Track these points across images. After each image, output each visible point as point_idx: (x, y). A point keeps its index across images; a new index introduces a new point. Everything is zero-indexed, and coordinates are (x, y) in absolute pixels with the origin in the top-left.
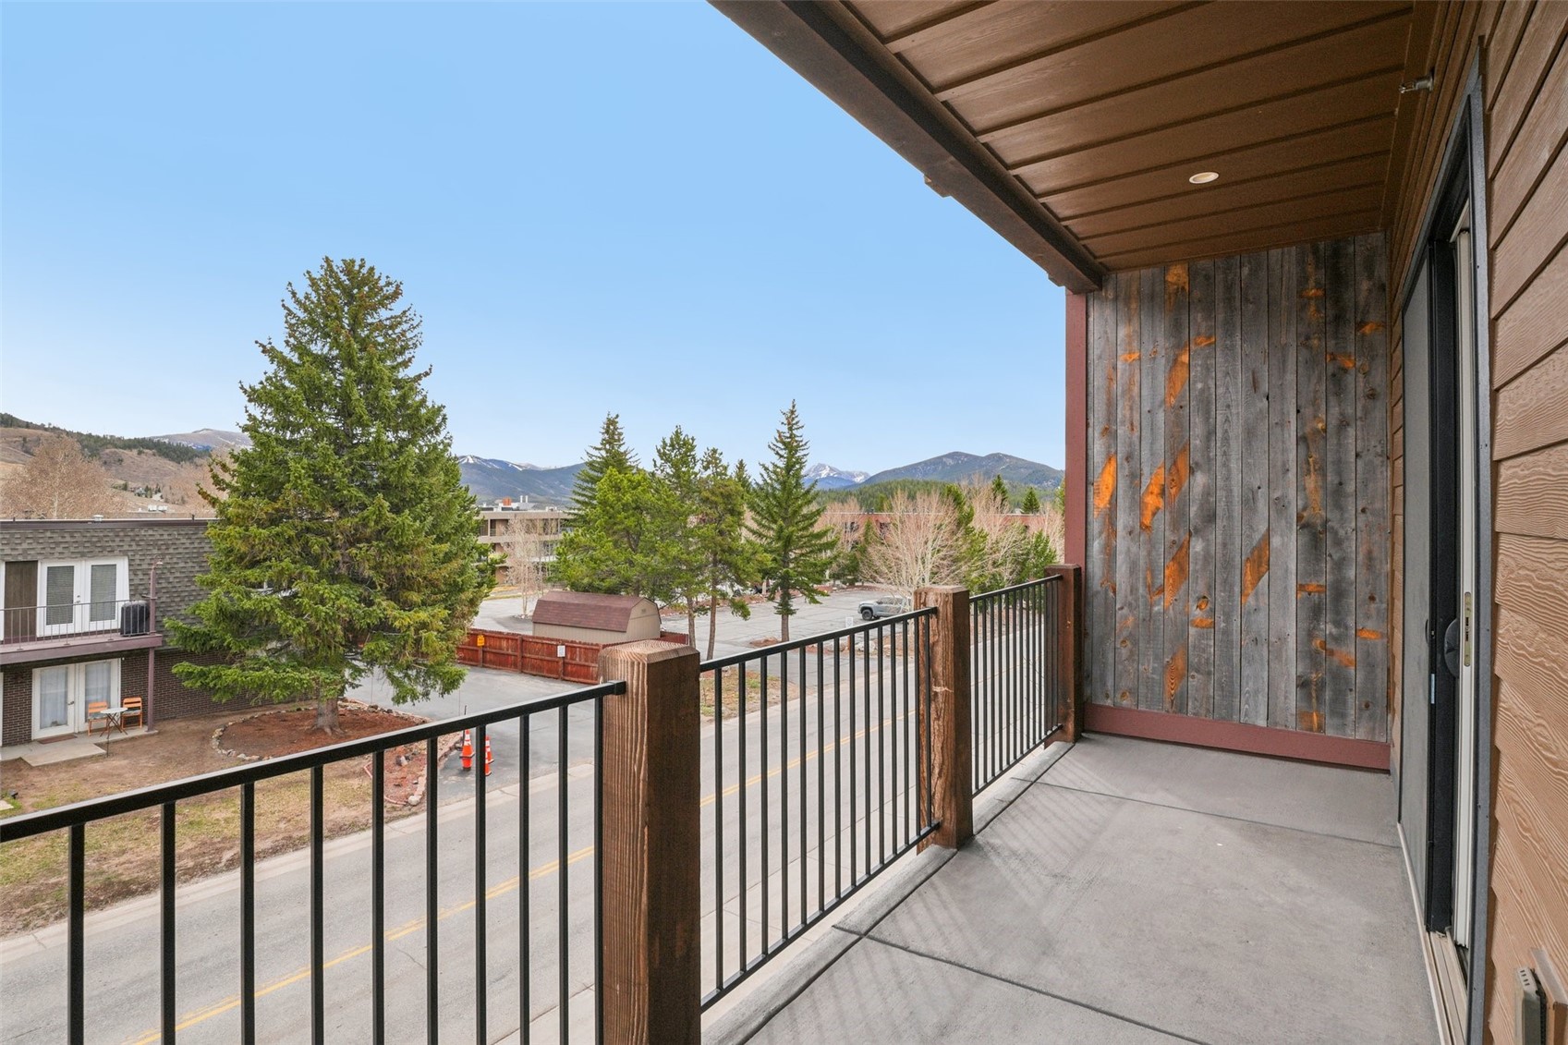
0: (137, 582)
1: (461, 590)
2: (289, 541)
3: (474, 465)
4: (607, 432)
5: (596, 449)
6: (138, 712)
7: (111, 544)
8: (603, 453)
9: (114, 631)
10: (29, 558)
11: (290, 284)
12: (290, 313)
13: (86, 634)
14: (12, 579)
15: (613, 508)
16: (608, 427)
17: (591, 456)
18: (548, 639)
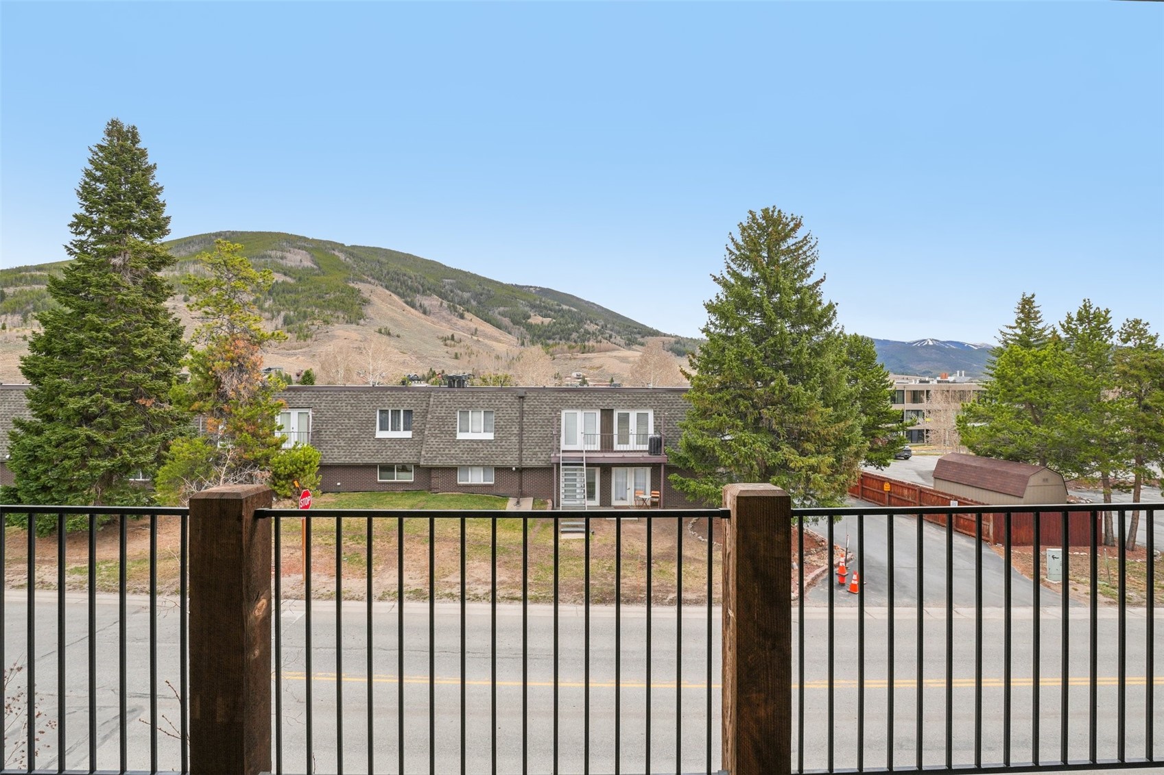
0: (657, 424)
1: (849, 445)
2: (727, 402)
3: (934, 346)
4: (1022, 312)
5: (1011, 327)
6: (657, 500)
7: (645, 401)
8: (1019, 331)
9: (645, 451)
10: (610, 408)
11: (730, 233)
12: (731, 253)
13: (635, 451)
14: (603, 418)
15: (1013, 382)
16: (1024, 307)
17: (1005, 334)
18: (942, 493)
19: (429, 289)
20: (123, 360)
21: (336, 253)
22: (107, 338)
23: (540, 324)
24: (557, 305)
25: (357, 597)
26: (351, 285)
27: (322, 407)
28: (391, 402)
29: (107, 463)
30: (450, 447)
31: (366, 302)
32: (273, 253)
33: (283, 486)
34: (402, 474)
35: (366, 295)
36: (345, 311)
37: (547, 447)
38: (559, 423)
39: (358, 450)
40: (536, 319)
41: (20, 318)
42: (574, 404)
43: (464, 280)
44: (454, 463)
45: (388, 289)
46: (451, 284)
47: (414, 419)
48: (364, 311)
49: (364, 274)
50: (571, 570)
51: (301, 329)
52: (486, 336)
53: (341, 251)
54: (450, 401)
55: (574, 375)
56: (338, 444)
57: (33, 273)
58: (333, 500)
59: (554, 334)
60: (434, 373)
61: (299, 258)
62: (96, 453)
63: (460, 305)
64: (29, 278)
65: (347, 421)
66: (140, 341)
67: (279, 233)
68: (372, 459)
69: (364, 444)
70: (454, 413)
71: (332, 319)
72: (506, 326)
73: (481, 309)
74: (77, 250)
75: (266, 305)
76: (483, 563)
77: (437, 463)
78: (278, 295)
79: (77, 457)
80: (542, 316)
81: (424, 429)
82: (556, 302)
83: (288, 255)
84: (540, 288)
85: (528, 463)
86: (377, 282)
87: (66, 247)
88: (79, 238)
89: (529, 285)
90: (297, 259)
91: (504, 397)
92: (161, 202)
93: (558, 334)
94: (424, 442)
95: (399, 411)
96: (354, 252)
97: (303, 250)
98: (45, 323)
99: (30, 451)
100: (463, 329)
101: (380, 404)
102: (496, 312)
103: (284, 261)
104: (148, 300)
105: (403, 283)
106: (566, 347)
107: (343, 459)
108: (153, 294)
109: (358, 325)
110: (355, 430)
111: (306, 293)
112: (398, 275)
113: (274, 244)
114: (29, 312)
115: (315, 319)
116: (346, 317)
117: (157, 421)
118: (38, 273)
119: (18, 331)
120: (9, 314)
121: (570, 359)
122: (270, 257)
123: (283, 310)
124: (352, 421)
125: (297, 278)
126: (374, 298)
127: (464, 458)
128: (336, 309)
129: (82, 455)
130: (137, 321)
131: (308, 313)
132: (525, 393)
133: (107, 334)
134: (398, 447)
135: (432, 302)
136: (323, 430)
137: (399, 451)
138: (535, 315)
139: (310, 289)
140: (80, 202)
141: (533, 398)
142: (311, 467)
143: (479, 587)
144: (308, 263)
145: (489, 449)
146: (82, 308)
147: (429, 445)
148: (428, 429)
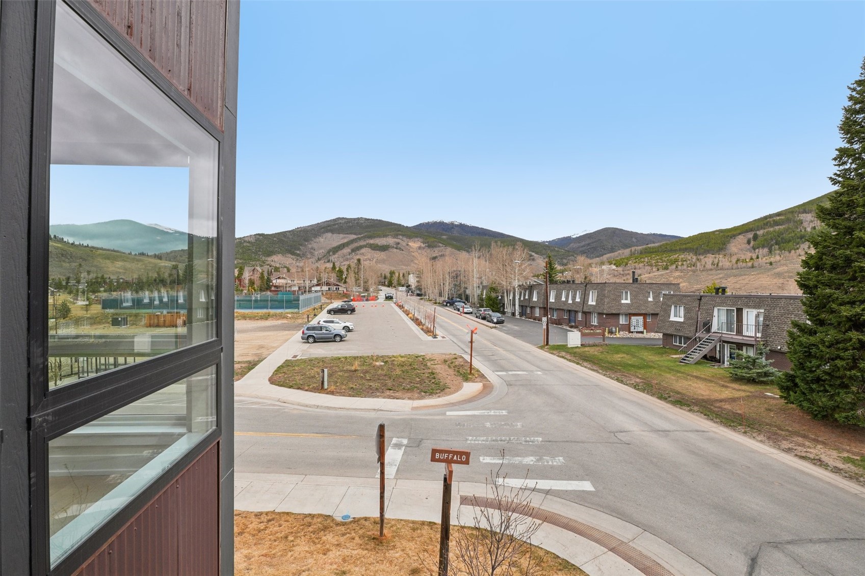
41: (767, 250)
57: (775, 218)
64: (772, 222)
74: (840, 179)
79: (849, 359)
87: (830, 178)
88: (842, 168)
98: (816, 245)
99: (805, 347)
114: (773, 245)
118: (778, 218)
119: (766, 259)
120: (761, 248)
129: (854, 358)
140: (842, 136)
146: (849, 227)
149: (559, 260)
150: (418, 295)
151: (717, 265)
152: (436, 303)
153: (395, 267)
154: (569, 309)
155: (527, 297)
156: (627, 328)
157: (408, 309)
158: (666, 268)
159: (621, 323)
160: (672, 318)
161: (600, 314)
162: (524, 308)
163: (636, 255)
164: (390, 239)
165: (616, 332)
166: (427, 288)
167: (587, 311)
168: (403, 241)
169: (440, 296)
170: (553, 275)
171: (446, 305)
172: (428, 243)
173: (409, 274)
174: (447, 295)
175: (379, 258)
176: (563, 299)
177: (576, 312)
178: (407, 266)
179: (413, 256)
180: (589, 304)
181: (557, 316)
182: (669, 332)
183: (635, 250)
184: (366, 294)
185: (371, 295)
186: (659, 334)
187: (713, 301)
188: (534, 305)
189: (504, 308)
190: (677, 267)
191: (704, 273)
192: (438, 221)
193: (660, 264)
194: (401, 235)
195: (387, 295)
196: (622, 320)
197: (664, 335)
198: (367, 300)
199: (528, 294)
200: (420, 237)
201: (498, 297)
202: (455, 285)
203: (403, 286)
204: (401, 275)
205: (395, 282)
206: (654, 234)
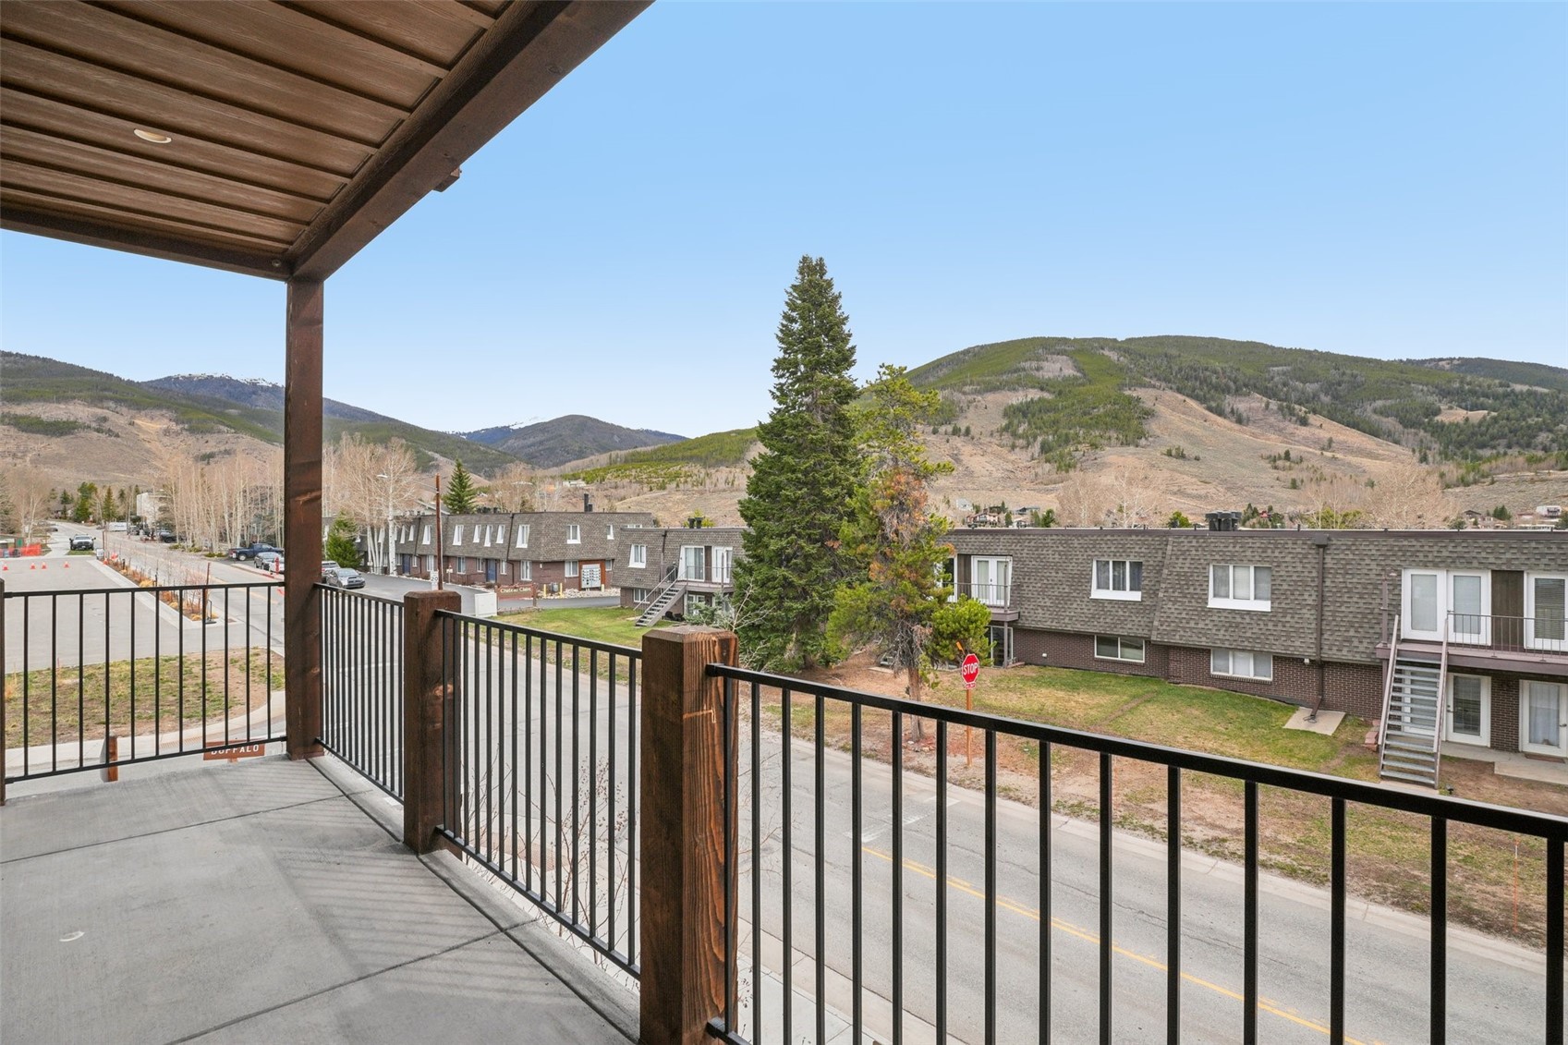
10: (1513, 568)
14: (1498, 589)
19: (1246, 386)
20: (814, 501)
21: (1106, 352)
22: (800, 479)
23: (1462, 422)
24: (1501, 385)
25: (1023, 799)
26: (1127, 392)
27: (1024, 555)
28: (1113, 549)
29: (797, 605)
30: (1196, 618)
31: (1149, 414)
32: (1027, 365)
33: (946, 646)
34: (1129, 651)
35: (1148, 405)
36: (1119, 429)
37: (1371, 631)
38: (1396, 592)
39: (1068, 614)
40: (1453, 415)
42: (1430, 559)
43: (1306, 363)
44: (1204, 642)
45: (1180, 393)
46: (1284, 374)
47: (1144, 574)
48: (1146, 427)
49: (1145, 376)
50: (1379, 842)
51: (1062, 456)
52: (1350, 450)
53: (1112, 349)
54: (1197, 550)
55: (1542, 510)
56: (1042, 604)
58: (1034, 675)
59: (1493, 438)
60: (1255, 511)
61: (1058, 366)
62: (791, 595)
63: (1300, 405)
65: (1054, 574)
66: (827, 480)
67: (1034, 339)
68: (1086, 626)
69: (1075, 606)
70: (1205, 569)
71: (1103, 441)
72: (1390, 431)
73: (1340, 406)
74: (779, 394)
75: (1020, 431)
76: (1218, 796)
77: (1176, 640)
78: (1033, 415)
80: (1467, 409)
81: (1158, 590)
82: (1497, 381)
83: (1045, 364)
84: (1460, 359)
85: (1331, 654)
86: (1164, 385)
87: (770, 391)
88: (780, 381)
89: (1437, 357)
90: (1057, 368)
91: (1290, 546)
92: (846, 332)
93: (1503, 436)
94: (1157, 608)
95: (1124, 563)
96: (1132, 348)
97: (1063, 355)
98: (756, 468)
100: (1305, 442)
101: (1097, 553)
102: (1368, 411)
103: (1041, 373)
104: (836, 436)
105: (1204, 381)
106: (1521, 459)
107: (1048, 623)
108: (841, 430)
109: (1137, 446)
110: (1064, 586)
111: (1068, 411)
112: (1195, 371)
113: (1028, 354)
115: (1080, 443)
116: (1121, 437)
117: (846, 563)
121: (1532, 481)
122: (1024, 369)
123: (1040, 435)
124: (1060, 574)
125: (1057, 393)
126: (1160, 408)
127: (1221, 637)
128: (1107, 427)
130: (826, 460)
131: (1070, 436)
132: (1329, 539)
133: (800, 475)
134: (1121, 613)
135: (1250, 404)
136: (1025, 585)
137: (1122, 618)
138: (1451, 408)
139: (1073, 404)
140: (779, 345)
141: (1344, 547)
142: (976, 627)
143: (1199, 828)
144: (1069, 371)
145: (1262, 626)
147: (1165, 612)
148: (1163, 590)
149: (487, 469)
150: (165, 539)
151: (733, 484)
152: (211, 555)
153: (95, 475)
154: (486, 556)
155: (411, 539)
156: (577, 583)
157: (139, 570)
158: (663, 487)
159: (567, 575)
160: (633, 564)
161: (535, 563)
162: (407, 558)
163: (618, 464)
164: (81, 408)
165: (559, 591)
166: (189, 524)
167: (514, 558)
168: (119, 418)
169: (221, 540)
170: (466, 498)
171: (238, 559)
172: (189, 421)
173: (137, 492)
174: (239, 538)
175: (43, 453)
176: (476, 540)
177: (498, 561)
178: (132, 472)
179: (148, 451)
180: (517, 547)
181: (467, 570)
182: (627, 585)
183: (617, 456)
184: (12, 540)
185: (28, 542)
186: (615, 590)
187: (679, 537)
188: (424, 553)
189: (366, 560)
190: (678, 486)
191: (715, 495)
192: (218, 376)
193: (654, 480)
194: (111, 399)
195: (76, 542)
196: (569, 572)
197: (624, 589)
198: (14, 554)
199: (415, 531)
200: (168, 408)
201: (355, 539)
202: (259, 517)
203: (121, 519)
204: (115, 495)
205: (97, 508)
206: (647, 431)
